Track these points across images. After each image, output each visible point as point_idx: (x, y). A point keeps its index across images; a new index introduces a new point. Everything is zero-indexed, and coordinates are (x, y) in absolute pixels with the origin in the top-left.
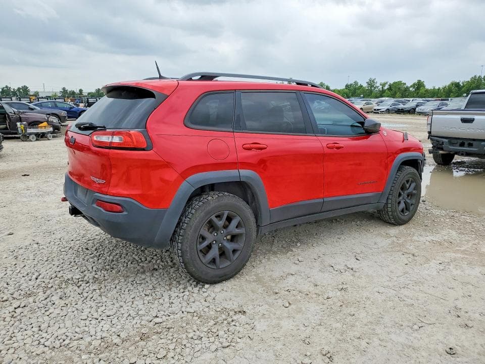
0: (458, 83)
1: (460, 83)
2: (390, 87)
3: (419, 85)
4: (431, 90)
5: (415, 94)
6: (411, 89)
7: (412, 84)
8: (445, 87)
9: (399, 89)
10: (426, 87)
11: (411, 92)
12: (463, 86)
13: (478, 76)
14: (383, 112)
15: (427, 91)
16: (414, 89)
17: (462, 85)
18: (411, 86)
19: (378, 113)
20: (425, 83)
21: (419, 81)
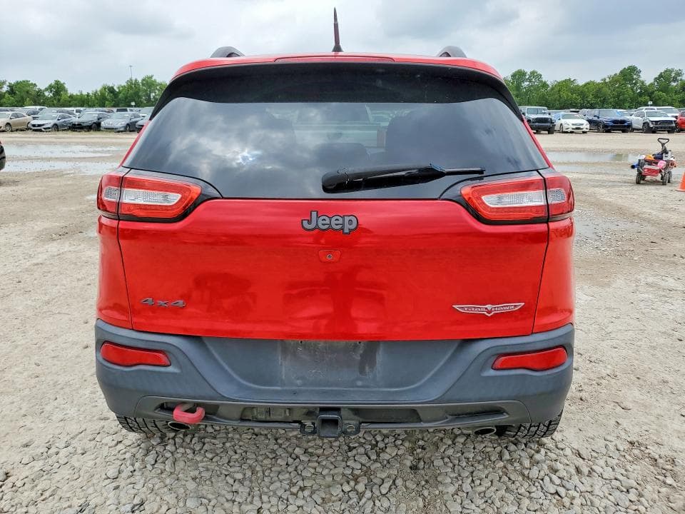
0: (112, 88)
1: (115, 88)
2: (12, 90)
3: (58, 88)
4: (77, 95)
5: (55, 102)
6: (46, 94)
7: (47, 86)
8: (96, 92)
9: (27, 92)
10: (69, 92)
11: (47, 99)
12: (120, 92)
13: (134, 79)
14: (49, 128)
15: (71, 97)
16: (51, 95)
17: (117, 91)
18: (46, 89)
19: (40, 131)
20: (66, 86)
21: (57, 82)
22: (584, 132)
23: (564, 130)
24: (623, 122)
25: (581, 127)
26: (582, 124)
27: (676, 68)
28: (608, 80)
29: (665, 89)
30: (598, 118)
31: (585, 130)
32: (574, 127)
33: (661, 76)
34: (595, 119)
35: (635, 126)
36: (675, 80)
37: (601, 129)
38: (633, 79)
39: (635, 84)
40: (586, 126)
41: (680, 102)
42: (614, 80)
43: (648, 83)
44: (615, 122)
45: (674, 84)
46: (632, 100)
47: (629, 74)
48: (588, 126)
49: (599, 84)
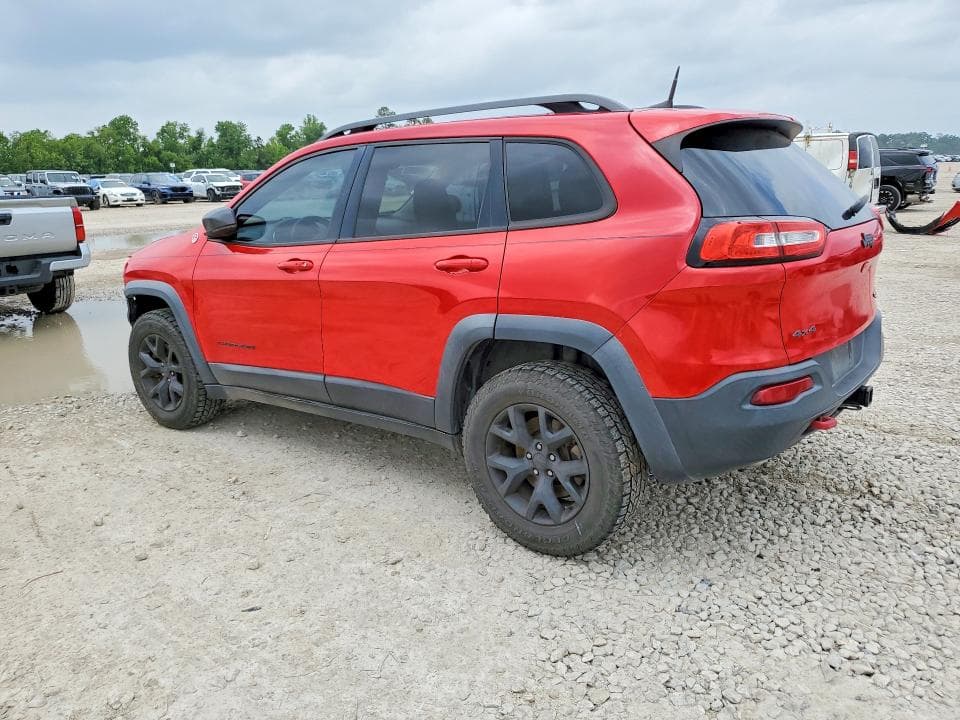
22: (138, 205)
23: (112, 203)
24: (184, 189)
25: (135, 198)
26: (135, 194)
27: (181, 122)
28: (96, 134)
29: (173, 147)
30: (149, 184)
31: (140, 202)
32: (125, 198)
33: (163, 131)
34: (146, 186)
35: (196, 194)
36: (182, 136)
37: (159, 200)
38: (130, 134)
39: (135, 140)
40: (140, 196)
41: (195, 163)
42: (103, 134)
43: (151, 141)
44: (174, 189)
45: (181, 141)
46: (138, 162)
47: (122, 127)
48: (143, 197)
49: (86, 138)
